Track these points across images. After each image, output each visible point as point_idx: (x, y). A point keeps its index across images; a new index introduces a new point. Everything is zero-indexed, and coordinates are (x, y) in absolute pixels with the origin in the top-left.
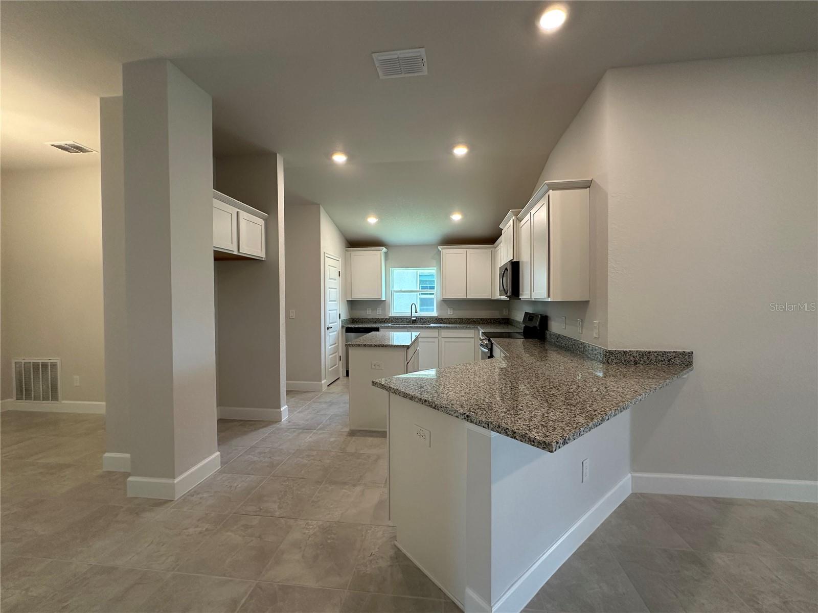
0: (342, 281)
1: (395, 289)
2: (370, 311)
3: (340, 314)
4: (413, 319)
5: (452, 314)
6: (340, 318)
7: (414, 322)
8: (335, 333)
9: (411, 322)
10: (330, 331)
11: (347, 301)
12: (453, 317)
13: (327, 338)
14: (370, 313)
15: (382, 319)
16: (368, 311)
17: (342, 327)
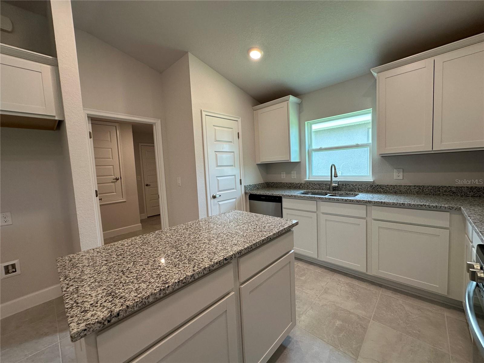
1: (314, 147)
2: (285, 175)
3: (241, 180)
4: (334, 185)
5: (401, 177)
6: (241, 184)
7: (335, 189)
9: (331, 189)
11: (258, 164)
12: (403, 183)
14: (285, 177)
15: (297, 184)
16: (282, 175)
17: (246, 193)
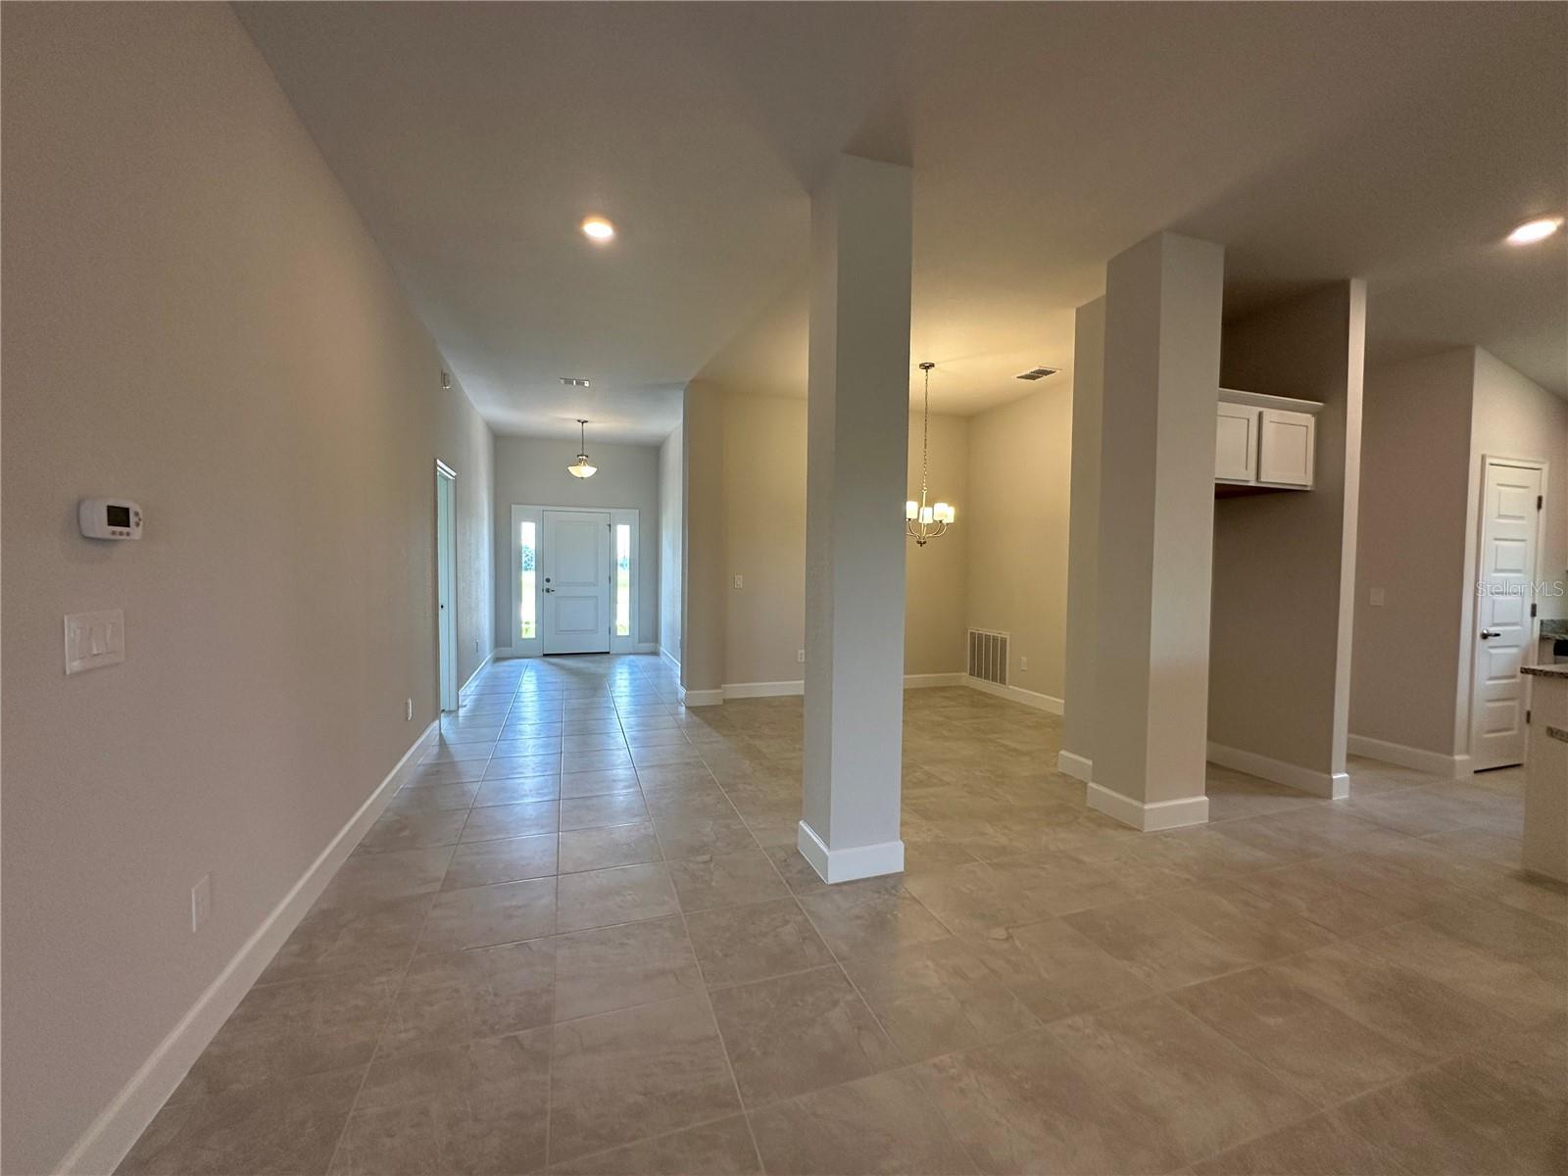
0: (1548, 521)
3: (1534, 606)
6: (1533, 614)
8: (1514, 650)
10: (1491, 644)
13: (1480, 661)
